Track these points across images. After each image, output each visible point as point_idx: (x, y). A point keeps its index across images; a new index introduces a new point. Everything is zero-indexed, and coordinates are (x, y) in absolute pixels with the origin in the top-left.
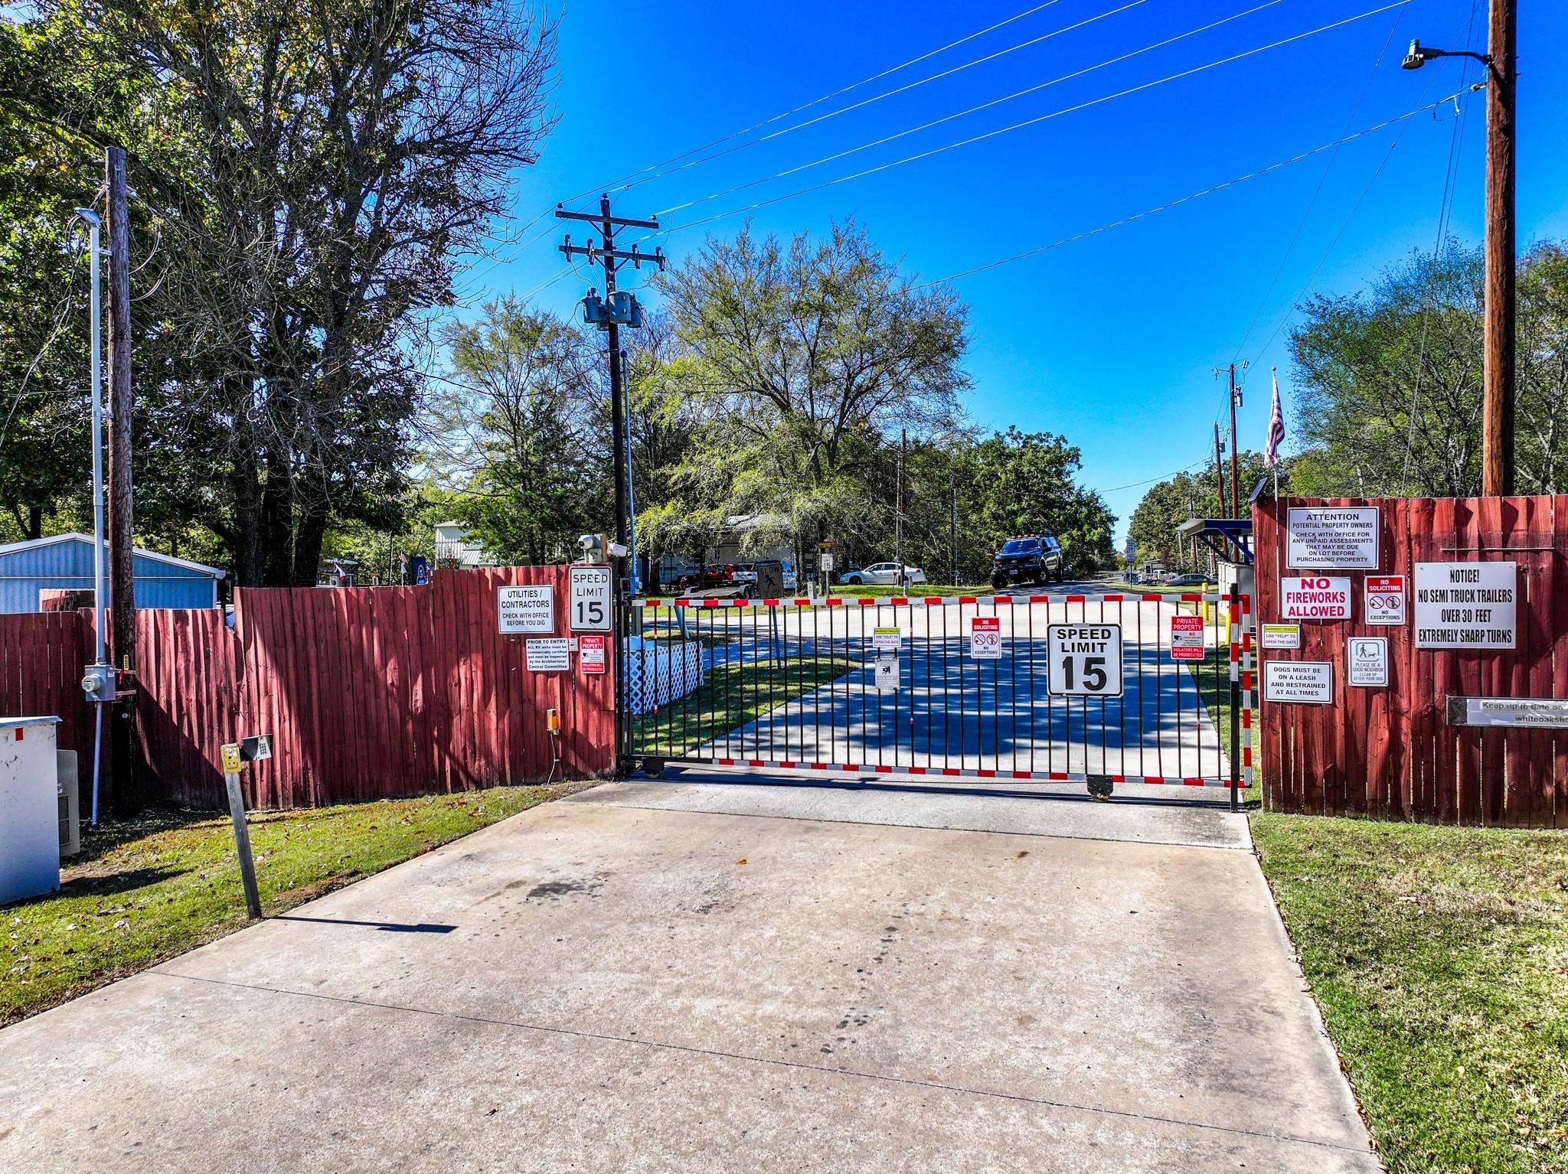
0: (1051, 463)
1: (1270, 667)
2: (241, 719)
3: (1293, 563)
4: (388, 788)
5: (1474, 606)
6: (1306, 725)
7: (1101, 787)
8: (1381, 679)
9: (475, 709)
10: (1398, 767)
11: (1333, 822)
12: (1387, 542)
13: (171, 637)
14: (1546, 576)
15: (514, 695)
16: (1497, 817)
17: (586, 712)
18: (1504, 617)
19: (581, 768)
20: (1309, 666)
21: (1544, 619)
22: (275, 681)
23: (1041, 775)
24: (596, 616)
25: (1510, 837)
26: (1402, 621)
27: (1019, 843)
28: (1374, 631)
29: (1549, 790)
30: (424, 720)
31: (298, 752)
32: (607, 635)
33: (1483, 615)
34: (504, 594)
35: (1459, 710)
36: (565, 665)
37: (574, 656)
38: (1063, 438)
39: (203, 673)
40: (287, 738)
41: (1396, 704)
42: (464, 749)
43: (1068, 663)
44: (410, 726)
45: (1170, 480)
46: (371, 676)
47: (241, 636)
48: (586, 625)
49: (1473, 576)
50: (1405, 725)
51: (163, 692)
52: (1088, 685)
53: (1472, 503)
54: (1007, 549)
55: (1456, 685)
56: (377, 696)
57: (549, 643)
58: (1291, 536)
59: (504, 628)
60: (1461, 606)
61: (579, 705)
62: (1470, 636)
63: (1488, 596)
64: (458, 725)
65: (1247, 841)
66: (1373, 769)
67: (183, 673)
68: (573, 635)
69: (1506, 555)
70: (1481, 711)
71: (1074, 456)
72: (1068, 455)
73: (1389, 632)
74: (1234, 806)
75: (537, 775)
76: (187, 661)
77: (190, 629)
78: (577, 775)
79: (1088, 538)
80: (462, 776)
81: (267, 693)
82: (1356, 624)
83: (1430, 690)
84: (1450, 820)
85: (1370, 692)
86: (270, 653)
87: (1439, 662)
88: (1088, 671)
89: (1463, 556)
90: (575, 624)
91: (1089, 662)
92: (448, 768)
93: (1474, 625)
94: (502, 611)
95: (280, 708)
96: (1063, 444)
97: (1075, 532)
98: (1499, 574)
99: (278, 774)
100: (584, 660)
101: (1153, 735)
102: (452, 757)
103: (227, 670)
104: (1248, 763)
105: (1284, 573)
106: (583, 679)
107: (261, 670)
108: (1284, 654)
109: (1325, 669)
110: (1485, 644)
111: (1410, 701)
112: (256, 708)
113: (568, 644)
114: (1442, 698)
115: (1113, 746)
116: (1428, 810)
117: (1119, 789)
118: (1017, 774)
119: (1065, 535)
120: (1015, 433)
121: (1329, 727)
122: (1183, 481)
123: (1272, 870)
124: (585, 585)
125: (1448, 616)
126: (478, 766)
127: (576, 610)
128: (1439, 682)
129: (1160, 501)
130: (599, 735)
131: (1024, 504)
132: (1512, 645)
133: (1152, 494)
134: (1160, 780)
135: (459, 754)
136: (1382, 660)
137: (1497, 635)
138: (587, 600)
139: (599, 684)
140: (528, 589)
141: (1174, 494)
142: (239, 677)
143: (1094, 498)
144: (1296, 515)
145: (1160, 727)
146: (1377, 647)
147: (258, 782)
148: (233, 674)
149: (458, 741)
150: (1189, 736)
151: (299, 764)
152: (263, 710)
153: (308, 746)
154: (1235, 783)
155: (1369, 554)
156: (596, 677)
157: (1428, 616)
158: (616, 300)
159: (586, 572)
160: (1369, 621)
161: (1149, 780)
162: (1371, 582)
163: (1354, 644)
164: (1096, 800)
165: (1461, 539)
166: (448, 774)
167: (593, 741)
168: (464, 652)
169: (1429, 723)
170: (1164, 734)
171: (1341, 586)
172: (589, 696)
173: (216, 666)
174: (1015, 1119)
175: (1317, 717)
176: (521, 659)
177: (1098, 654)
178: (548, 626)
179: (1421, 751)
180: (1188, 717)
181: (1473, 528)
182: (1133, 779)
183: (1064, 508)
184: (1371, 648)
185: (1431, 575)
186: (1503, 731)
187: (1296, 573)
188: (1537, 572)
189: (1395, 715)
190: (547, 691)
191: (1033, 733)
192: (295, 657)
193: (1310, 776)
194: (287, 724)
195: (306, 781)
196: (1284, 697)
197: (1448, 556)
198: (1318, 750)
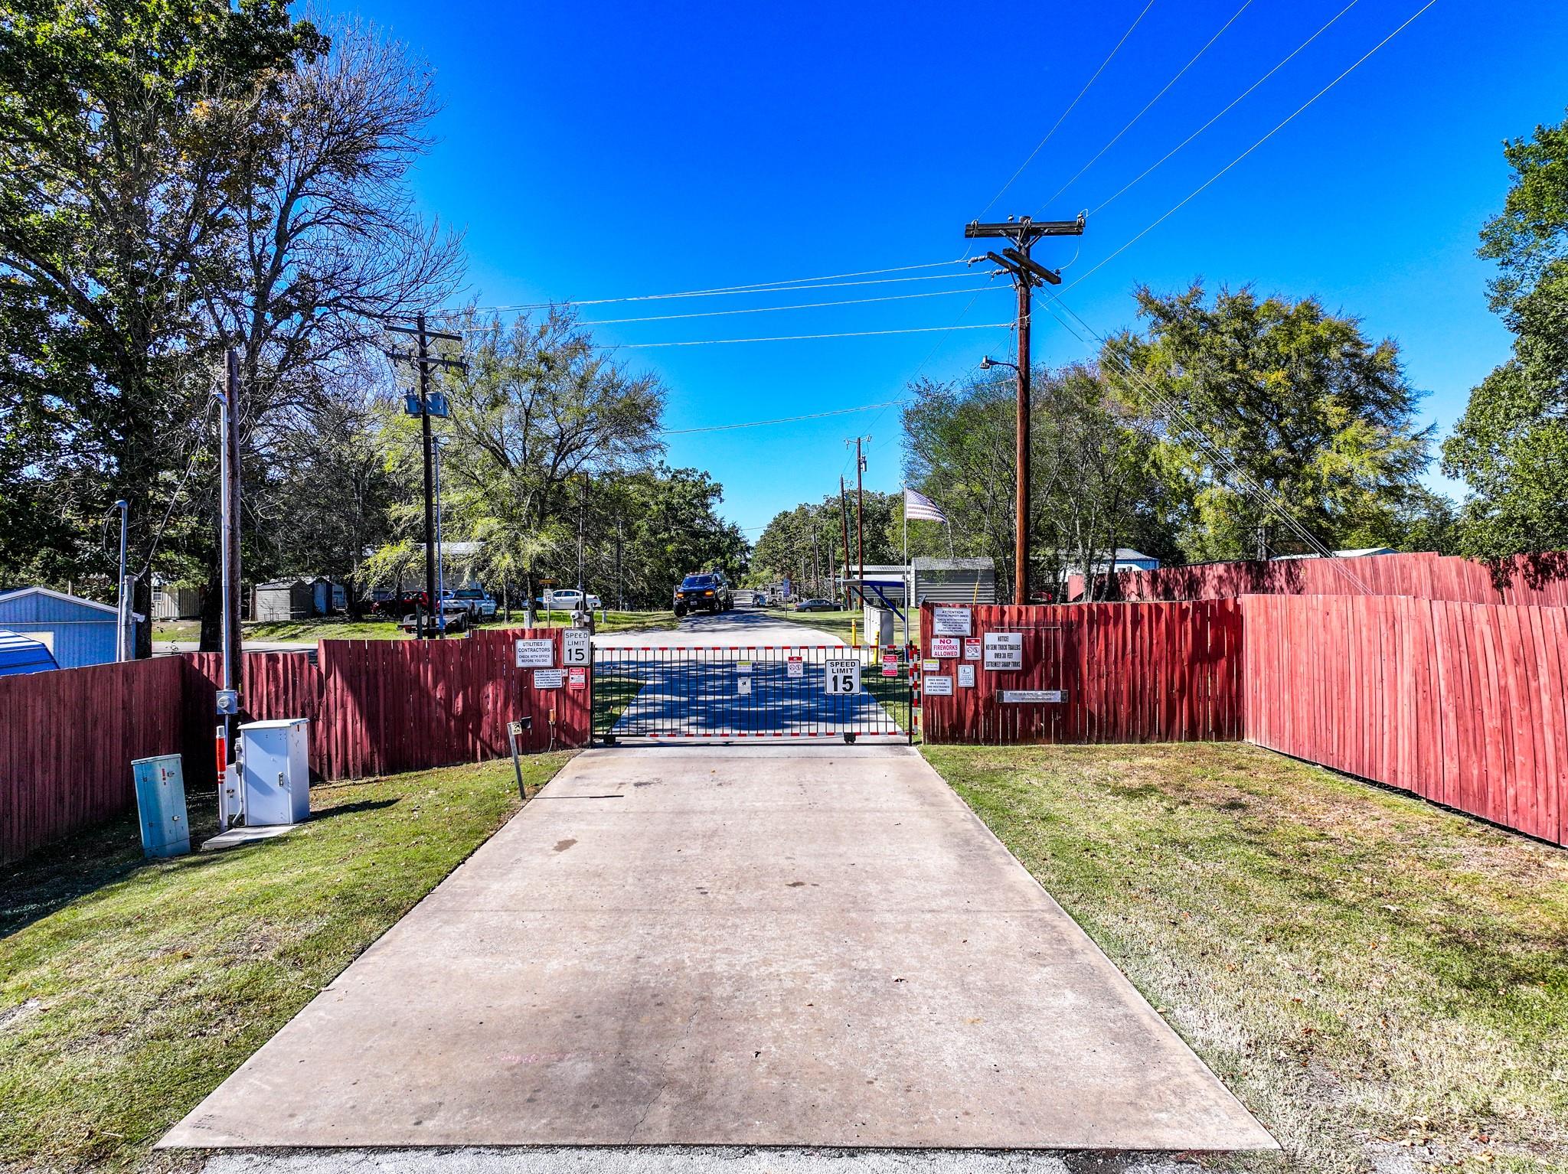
0: (696, 496)
1: (927, 678)
2: (321, 723)
3: (936, 632)
4: (435, 761)
5: (1007, 652)
6: (941, 704)
7: (850, 738)
8: (971, 683)
9: (499, 711)
10: (978, 722)
11: (952, 747)
12: (974, 624)
13: (264, 672)
14: (1032, 639)
15: (525, 703)
16: (1015, 741)
17: (572, 710)
18: (1017, 656)
19: (568, 742)
20: (943, 678)
21: (1032, 657)
22: (350, 698)
23: (822, 734)
24: (580, 656)
25: (1018, 748)
26: (980, 658)
27: (830, 761)
28: (969, 662)
29: (1034, 729)
30: (462, 719)
31: (366, 742)
32: (586, 667)
33: (1010, 655)
34: (520, 644)
35: (1001, 696)
36: (560, 684)
37: (566, 679)
38: (706, 474)
39: (290, 695)
40: (359, 734)
41: (977, 694)
42: (491, 736)
43: (835, 679)
44: (453, 723)
45: (792, 509)
46: (425, 694)
47: (323, 670)
48: (573, 662)
49: (1006, 639)
50: (981, 703)
51: (255, 707)
52: (844, 689)
53: (1006, 608)
54: (687, 583)
55: (1000, 686)
56: (429, 704)
57: (550, 673)
58: (936, 620)
59: (520, 664)
60: (1002, 652)
61: (568, 707)
62: (1006, 664)
63: (1011, 647)
64: (487, 720)
65: (919, 755)
66: (968, 723)
67: (273, 694)
68: (565, 667)
69: (1019, 630)
70: (1010, 696)
71: (716, 491)
72: (712, 490)
73: (974, 663)
74: (910, 744)
75: (540, 747)
76: (277, 687)
77: (280, 666)
78: (566, 746)
79: (729, 565)
80: (488, 751)
81: (342, 706)
82: (961, 660)
83: (990, 688)
84: (997, 744)
85: (967, 689)
86: (347, 683)
87: (994, 674)
88: (845, 682)
89: (1002, 631)
90: (566, 661)
91: (845, 677)
92: (478, 747)
93: (1007, 660)
94: (518, 654)
95: (354, 716)
96: (707, 479)
97: (718, 560)
98: (1015, 638)
99: (350, 757)
100: (571, 681)
101: (858, 717)
102: (482, 741)
103: (310, 693)
104: (916, 723)
105: (932, 636)
106: (571, 692)
107: (339, 692)
108: (933, 673)
109: (949, 679)
110: (1011, 668)
111: (982, 693)
112: (333, 716)
113: (562, 672)
114: (995, 691)
115: (839, 722)
116: (988, 741)
117: (858, 739)
118: (810, 734)
119: (710, 563)
120: (664, 467)
121: (950, 705)
122: (803, 511)
123: (931, 762)
124: (573, 639)
125: (997, 655)
126: (498, 745)
127: (567, 654)
128: (993, 685)
129: (783, 530)
130: (580, 723)
131: (673, 533)
132: (1020, 668)
133: (777, 522)
134: (877, 734)
135: (487, 738)
136: (972, 676)
137: (1015, 664)
138: (574, 648)
139: (581, 695)
140: (536, 641)
141: (795, 523)
142: (320, 695)
143: (734, 530)
144: (938, 611)
145: (861, 713)
146: (970, 669)
147: (334, 763)
148: (315, 695)
149: (486, 731)
150: (873, 717)
151: (367, 750)
152: (339, 717)
153: (374, 739)
154: (910, 733)
155: (967, 629)
156: (579, 691)
157: (990, 656)
158: (432, 398)
159: (574, 632)
160: (967, 658)
161: (872, 734)
162: (968, 641)
163: (961, 668)
164: (847, 744)
165: (1002, 623)
166: (479, 751)
167: (576, 727)
168: (492, 677)
169: (990, 702)
170: (863, 716)
171: (956, 642)
172: (574, 701)
173: (301, 689)
174: (878, 814)
175: (946, 701)
176: (532, 680)
177: (849, 674)
178: (549, 663)
179: (986, 715)
180: (873, 708)
181: (1007, 618)
182: (865, 734)
183: (708, 538)
184: (967, 670)
185: (991, 638)
186: (1017, 704)
187: (937, 637)
188: (1029, 637)
189: (977, 698)
190: (548, 700)
191: (792, 718)
192: (367, 683)
193: (943, 727)
194: (359, 725)
195: (372, 760)
196: (932, 693)
197: (997, 631)
198: (946, 716)
